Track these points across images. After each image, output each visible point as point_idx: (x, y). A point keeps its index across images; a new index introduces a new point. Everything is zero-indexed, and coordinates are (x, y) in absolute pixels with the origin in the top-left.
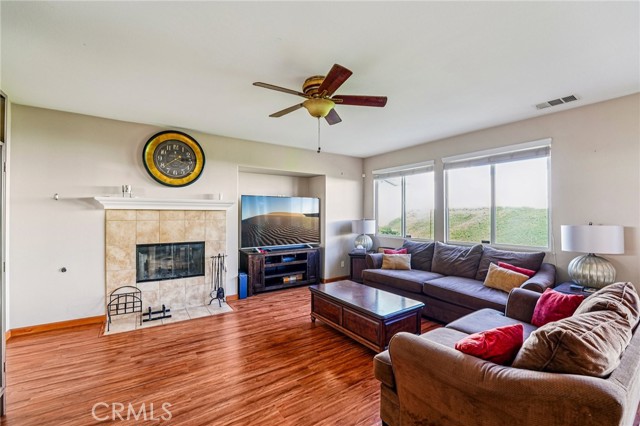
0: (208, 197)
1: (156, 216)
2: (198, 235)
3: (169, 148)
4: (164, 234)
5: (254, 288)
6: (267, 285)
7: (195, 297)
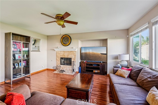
0: (72, 48)
1: (63, 52)
2: (70, 56)
3: (65, 38)
4: (64, 56)
5: (83, 71)
6: (86, 71)
7: (69, 70)
